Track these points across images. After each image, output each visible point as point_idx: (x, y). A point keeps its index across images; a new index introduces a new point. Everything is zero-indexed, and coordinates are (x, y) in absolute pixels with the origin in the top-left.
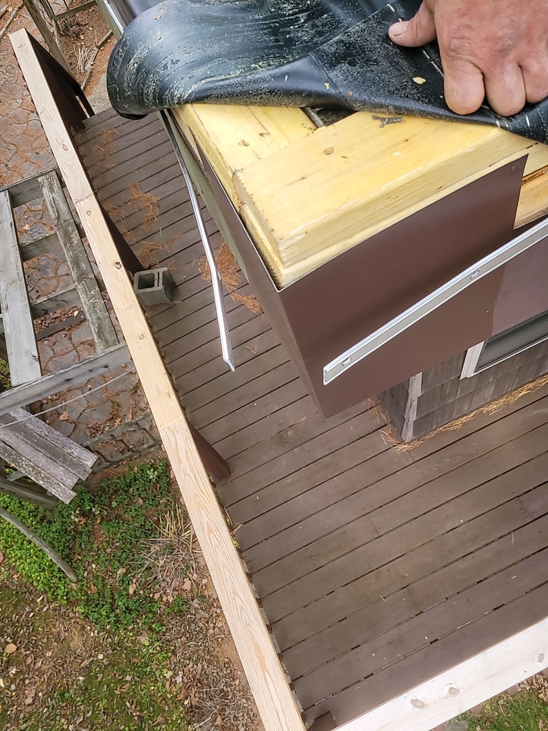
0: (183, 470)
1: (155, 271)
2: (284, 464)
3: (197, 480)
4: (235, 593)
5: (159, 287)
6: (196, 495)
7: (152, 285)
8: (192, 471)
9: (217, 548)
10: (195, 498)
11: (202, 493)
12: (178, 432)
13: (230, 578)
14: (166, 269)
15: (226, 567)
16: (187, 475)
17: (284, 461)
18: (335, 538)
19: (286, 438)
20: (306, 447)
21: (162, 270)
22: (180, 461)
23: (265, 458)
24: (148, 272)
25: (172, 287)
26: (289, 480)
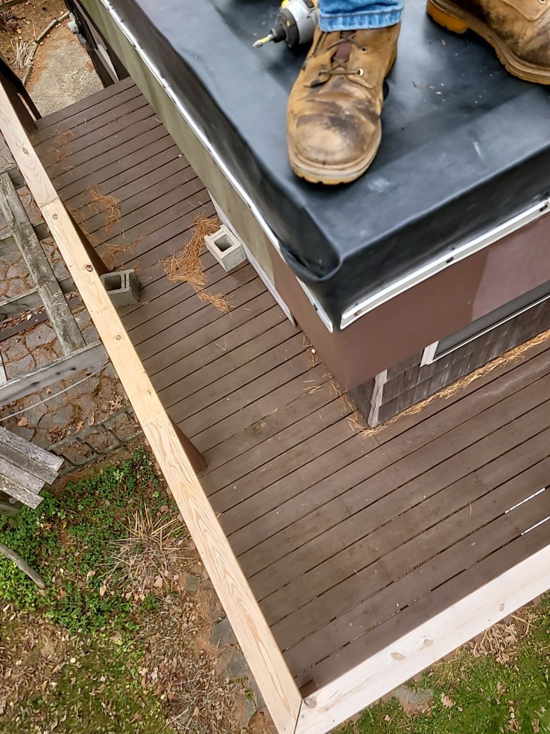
0: (169, 463)
1: (121, 273)
2: (259, 454)
3: (182, 471)
4: (226, 572)
5: (126, 288)
6: (183, 485)
7: (120, 287)
8: (178, 462)
9: (206, 533)
10: (182, 488)
11: (189, 482)
12: (161, 427)
13: (220, 559)
14: (132, 271)
15: (216, 550)
16: (173, 466)
17: (258, 451)
18: (310, 520)
19: (259, 430)
20: (279, 437)
21: (128, 272)
22: (165, 454)
23: (241, 450)
24: (114, 274)
25: (139, 288)
26: (264, 469)
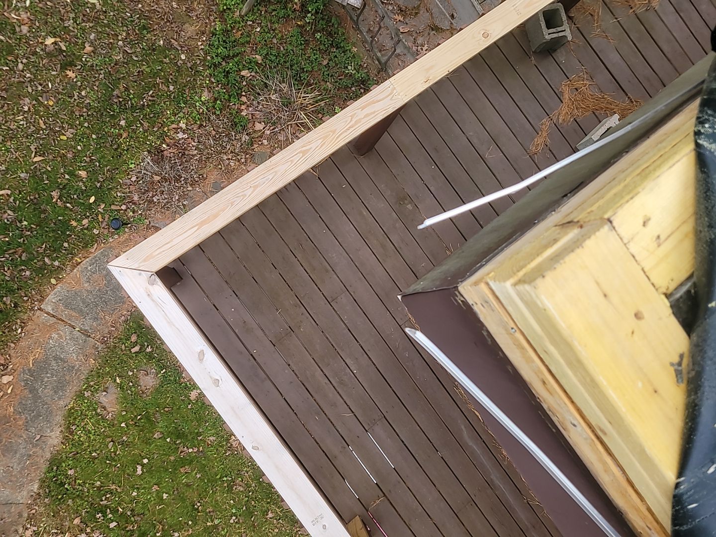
1: (566, 26)
2: (379, 206)
3: (348, 129)
4: (256, 187)
5: (548, 35)
6: (334, 132)
7: (548, 27)
9: (290, 163)
10: (331, 131)
11: (337, 138)
12: (391, 99)
13: (267, 180)
14: (570, 38)
15: (275, 175)
17: (382, 205)
19: (404, 203)
20: (399, 225)
21: (568, 34)
23: (382, 187)
24: (564, 17)
25: (550, 49)
26: (365, 212)
